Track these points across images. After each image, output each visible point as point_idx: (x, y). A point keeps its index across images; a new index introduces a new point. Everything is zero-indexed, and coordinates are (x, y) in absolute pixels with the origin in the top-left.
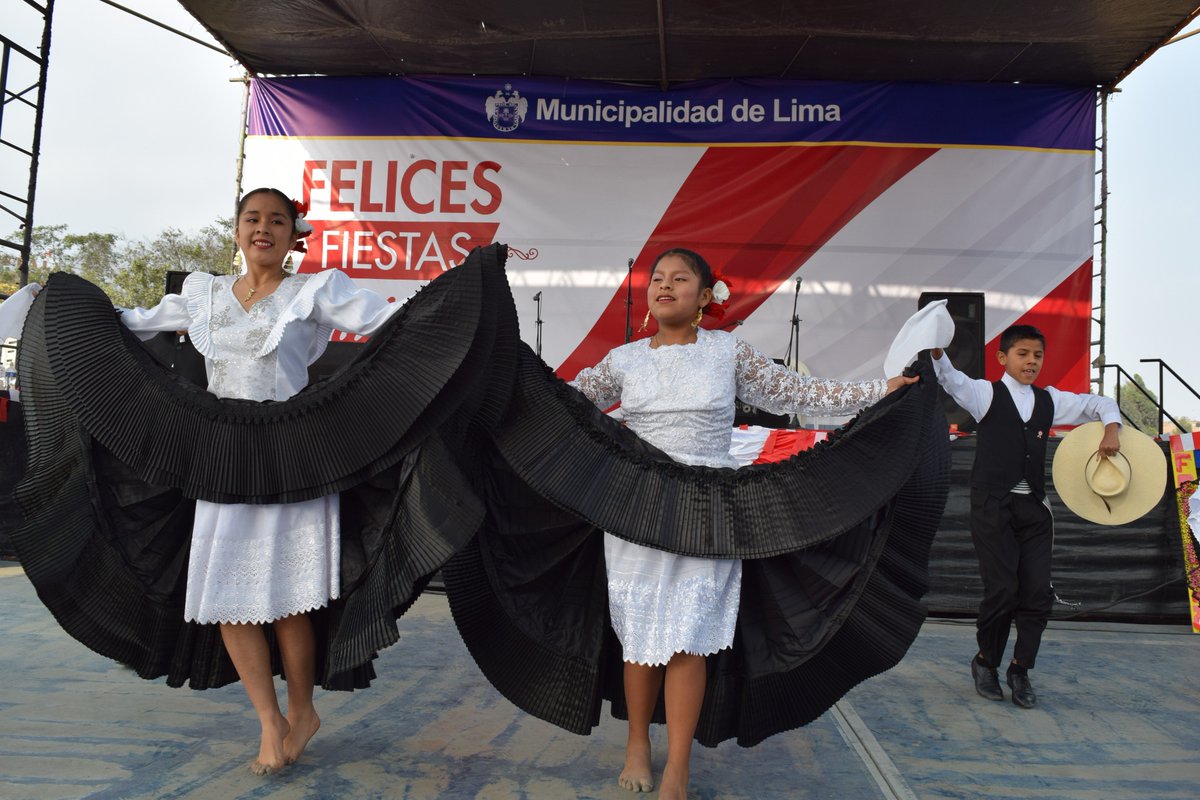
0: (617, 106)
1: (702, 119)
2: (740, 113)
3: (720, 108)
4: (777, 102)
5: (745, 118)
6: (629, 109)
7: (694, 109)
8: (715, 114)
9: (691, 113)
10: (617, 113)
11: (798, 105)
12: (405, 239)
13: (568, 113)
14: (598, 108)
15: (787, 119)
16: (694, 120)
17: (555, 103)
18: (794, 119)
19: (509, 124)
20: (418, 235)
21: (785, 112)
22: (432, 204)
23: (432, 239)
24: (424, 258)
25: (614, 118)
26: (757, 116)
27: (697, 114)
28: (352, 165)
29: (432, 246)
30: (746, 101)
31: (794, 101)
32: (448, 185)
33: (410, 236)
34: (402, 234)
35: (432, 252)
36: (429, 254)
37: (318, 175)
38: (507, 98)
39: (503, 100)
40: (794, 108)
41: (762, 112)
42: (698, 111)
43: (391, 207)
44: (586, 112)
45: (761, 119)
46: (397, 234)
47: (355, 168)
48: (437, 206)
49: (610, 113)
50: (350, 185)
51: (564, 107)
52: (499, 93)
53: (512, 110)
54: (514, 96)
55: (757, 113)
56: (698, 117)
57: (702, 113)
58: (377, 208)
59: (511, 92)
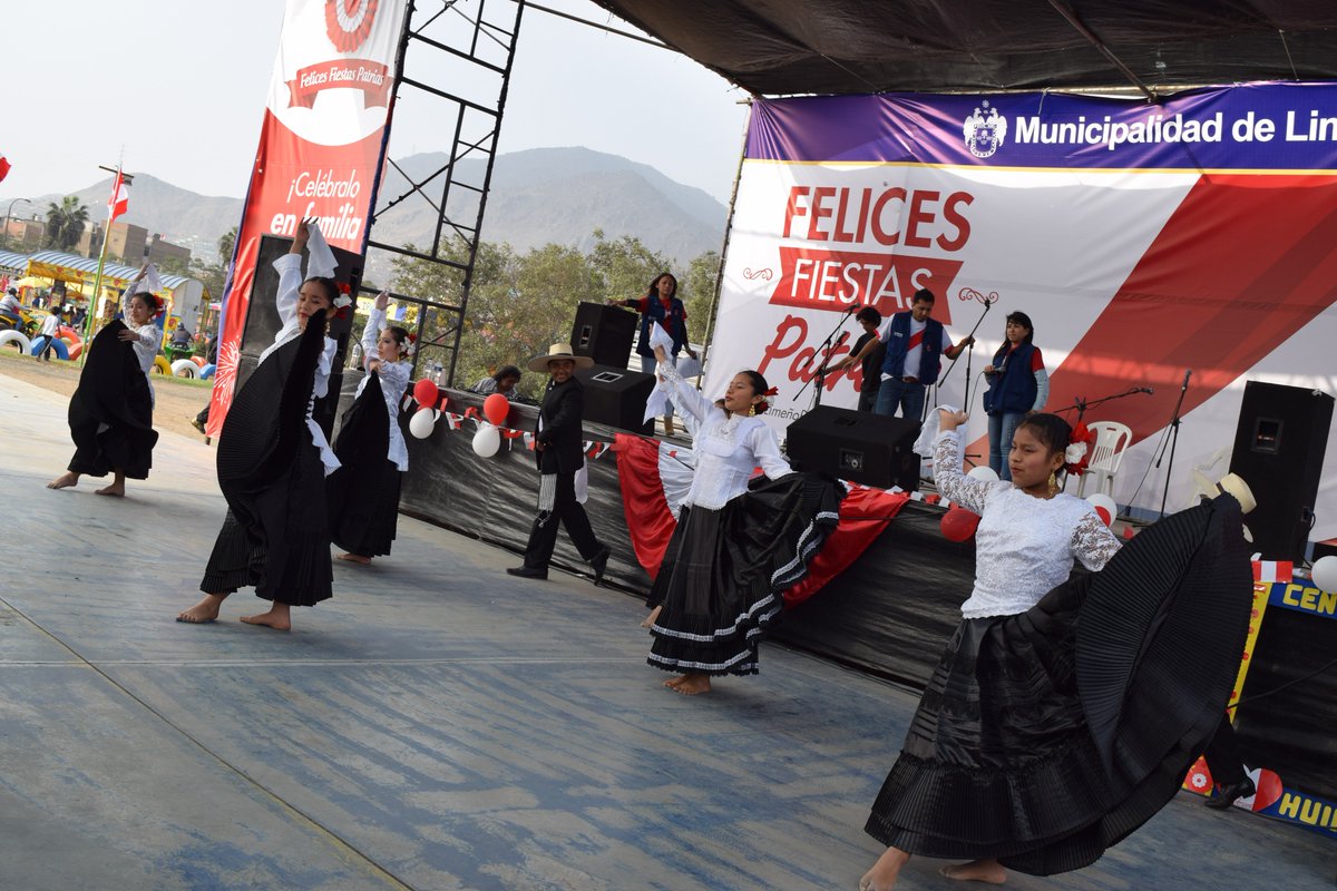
0: (1102, 123)
1: (1197, 138)
2: (1243, 130)
3: (1218, 123)
4: (1291, 115)
5: (1248, 137)
6: (1115, 127)
7: (1188, 124)
8: (1212, 130)
9: (1184, 129)
10: (1101, 133)
11: (1319, 118)
12: (869, 271)
13: (1049, 135)
14: (1082, 126)
15: (1303, 138)
16: (1187, 139)
17: (1035, 121)
18: (1313, 137)
19: (987, 147)
20: (879, 267)
21: (1302, 127)
22: (897, 235)
23: (893, 273)
24: (882, 292)
25: (1098, 138)
26: (1264, 134)
27: (1191, 131)
28: (831, 192)
29: (891, 281)
30: (1251, 115)
31: (1315, 113)
32: (917, 216)
33: (872, 268)
34: (866, 266)
35: (890, 287)
36: (886, 289)
37: (802, 201)
38: (986, 117)
39: (982, 120)
40: (1314, 122)
41: (1272, 127)
42: (1192, 127)
43: (860, 239)
44: (1068, 132)
45: (1270, 137)
46: (862, 266)
47: (834, 195)
48: (902, 238)
49: (1095, 133)
50: (828, 212)
51: (1045, 126)
52: (977, 111)
53: (990, 132)
54: (992, 115)
55: (1265, 130)
56: (1191, 135)
57: (1196, 130)
58: (848, 238)
59: (989, 109)
